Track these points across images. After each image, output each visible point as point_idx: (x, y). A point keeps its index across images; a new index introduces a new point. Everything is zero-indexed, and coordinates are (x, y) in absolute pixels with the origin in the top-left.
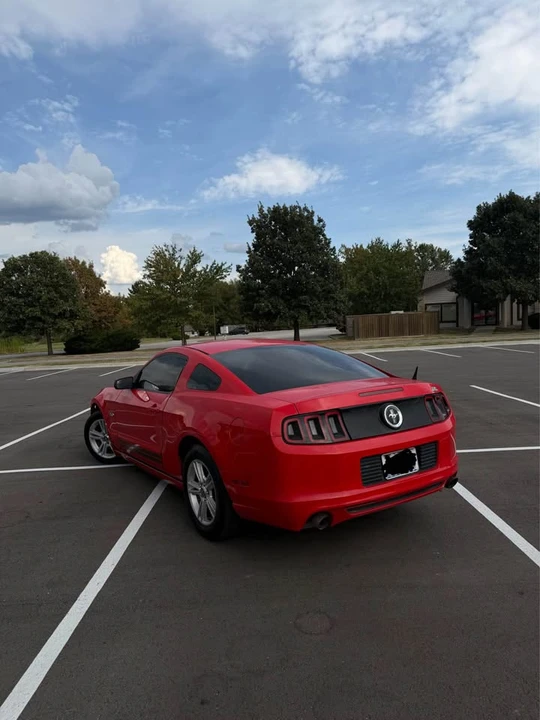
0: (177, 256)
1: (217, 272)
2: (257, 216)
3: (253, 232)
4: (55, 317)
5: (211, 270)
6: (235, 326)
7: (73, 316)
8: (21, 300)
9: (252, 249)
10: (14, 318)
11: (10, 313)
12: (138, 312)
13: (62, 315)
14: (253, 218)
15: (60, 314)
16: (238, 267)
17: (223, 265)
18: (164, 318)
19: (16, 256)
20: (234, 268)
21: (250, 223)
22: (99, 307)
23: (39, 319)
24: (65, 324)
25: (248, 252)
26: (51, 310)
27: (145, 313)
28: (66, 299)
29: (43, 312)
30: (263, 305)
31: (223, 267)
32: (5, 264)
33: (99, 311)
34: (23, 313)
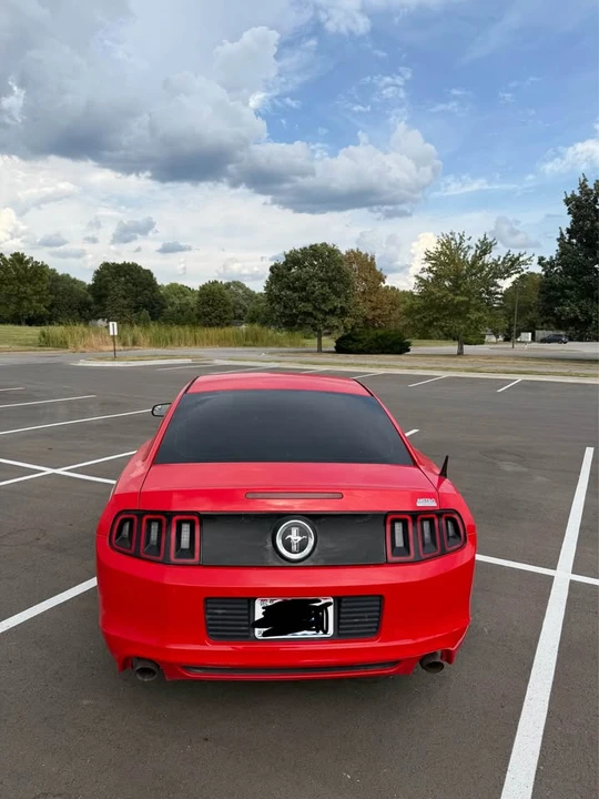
0: (465, 245)
1: (512, 265)
2: (577, 194)
3: (569, 213)
4: (326, 313)
5: (503, 262)
6: (551, 332)
7: (344, 312)
8: (296, 294)
9: (567, 236)
10: (287, 312)
11: (285, 307)
12: (410, 312)
13: (332, 312)
14: (573, 195)
15: (330, 310)
16: (541, 259)
17: (520, 255)
18: (437, 319)
19: (297, 248)
20: (536, 260)
21: (567, 202)
22: (373, 305)
23: (310, 314)
24: (334, 321)
25: (558, 240)
26: (323, 306)
27: (418, 312)
28: (338, 294)
29: (315, 308)
30: (568, 309)
31: (521, 259)
32: (286, 256)
33: (374, 309)
34: (296, 307)
